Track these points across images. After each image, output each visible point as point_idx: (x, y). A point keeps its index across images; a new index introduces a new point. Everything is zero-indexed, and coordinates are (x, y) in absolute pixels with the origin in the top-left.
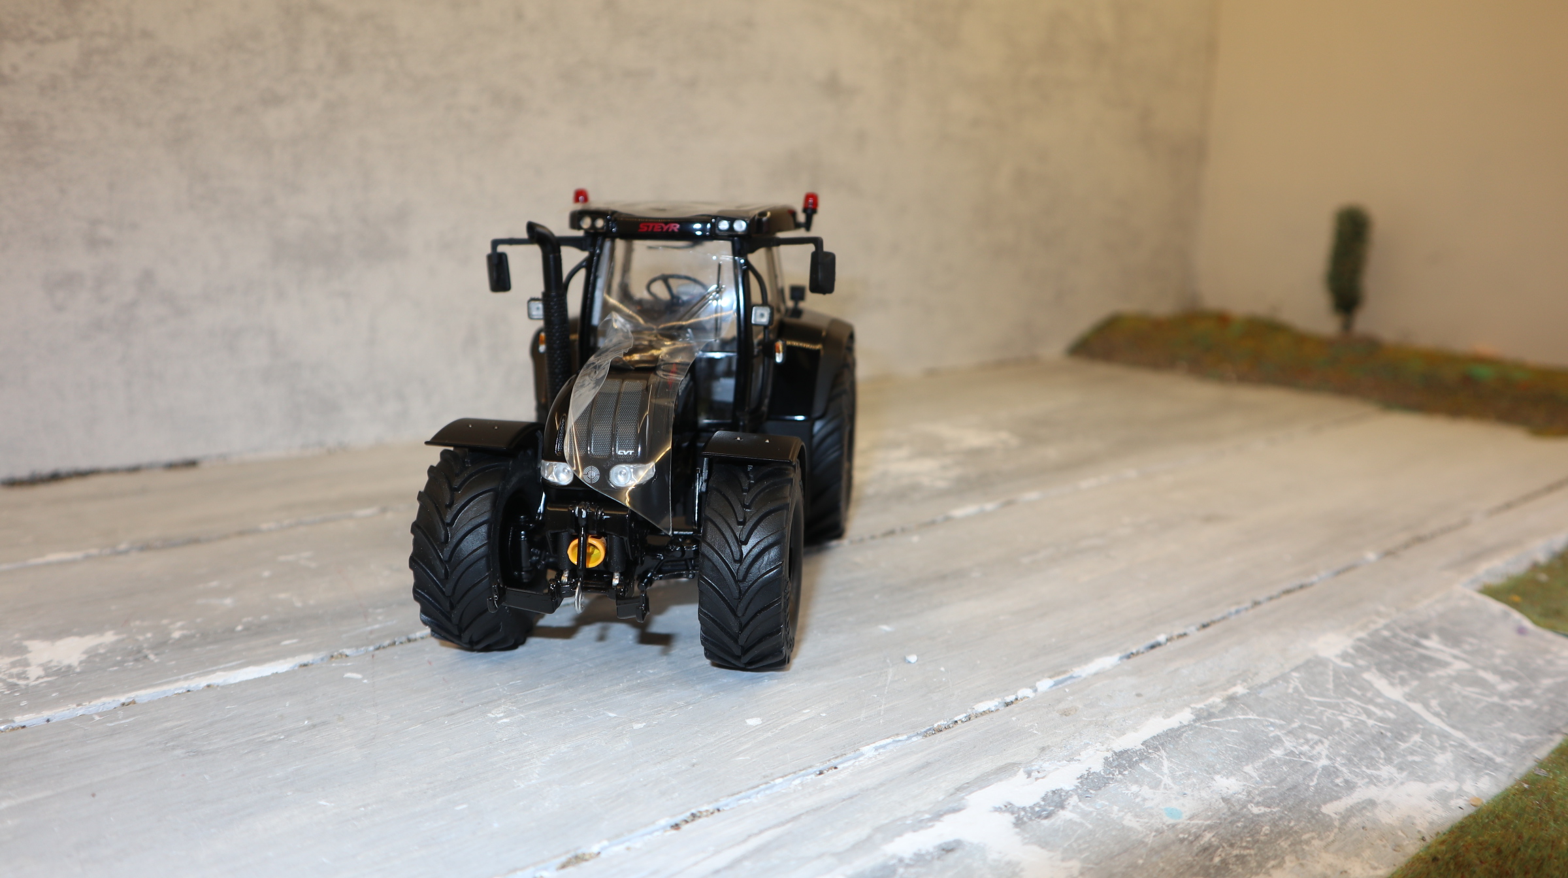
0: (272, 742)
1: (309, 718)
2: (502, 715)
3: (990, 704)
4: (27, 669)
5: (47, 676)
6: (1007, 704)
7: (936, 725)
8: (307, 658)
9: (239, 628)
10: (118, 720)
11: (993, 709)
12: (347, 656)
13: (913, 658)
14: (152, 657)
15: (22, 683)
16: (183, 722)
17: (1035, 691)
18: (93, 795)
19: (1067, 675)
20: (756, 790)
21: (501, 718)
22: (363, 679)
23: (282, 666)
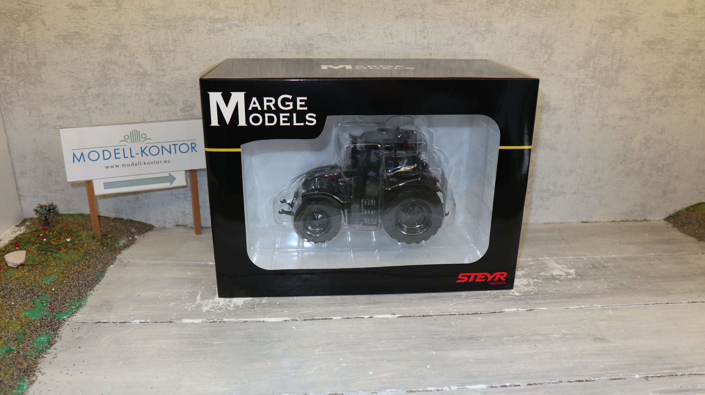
0: (268, 343)
1: (278, 338)
2: (317, 351)
3: (432, 389)
4: (231, 304)
5: (234, 308)
6: (438, 390)
7: (412, 390)
8: (287, 319)
9: (278, 303)
10: (242, 326)
11: (433, 390)
12: (297, 320)
13: (428, 367)
14: (256, 308)
15: (228, 308)
16: (254, 331)
17: (450, 389)
18: (230, 346)
19: (464, 387)
20: (354, 392)
21: (317, 352)
22: (295, 329)
23: (280, 319)
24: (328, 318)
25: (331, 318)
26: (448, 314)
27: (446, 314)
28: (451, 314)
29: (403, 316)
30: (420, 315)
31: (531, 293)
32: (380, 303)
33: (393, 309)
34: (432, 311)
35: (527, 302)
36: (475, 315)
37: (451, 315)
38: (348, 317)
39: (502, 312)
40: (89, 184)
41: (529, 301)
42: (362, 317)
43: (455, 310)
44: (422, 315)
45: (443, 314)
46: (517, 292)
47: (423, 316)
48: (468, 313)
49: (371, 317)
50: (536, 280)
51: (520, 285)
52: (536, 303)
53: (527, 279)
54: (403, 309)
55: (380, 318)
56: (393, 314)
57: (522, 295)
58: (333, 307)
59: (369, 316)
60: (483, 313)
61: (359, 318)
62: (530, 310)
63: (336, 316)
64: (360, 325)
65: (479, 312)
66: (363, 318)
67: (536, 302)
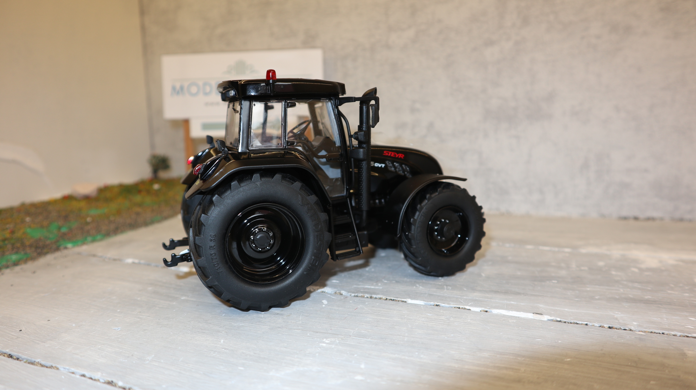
24: (399, 299)
25: (405, 300)
26: (678, 334)
27: (672, 333)
29: (559, 320)
30: (602, 324)
32: (519, 294)
33: (542, 306)
34: (635, 323)
38: (438, 304)
40: (186, 123)
42: (468, 307)
44: (606, 326)
45: (665, 332)
49: (486, 311)
54: (566, 310)
55: (504, 316)
56: (536, 313)
58: (421, 287)
59: (483, 309)
61: (459, 308)
63: (417, 299)
64: (452, 319)
66: (469, 310)
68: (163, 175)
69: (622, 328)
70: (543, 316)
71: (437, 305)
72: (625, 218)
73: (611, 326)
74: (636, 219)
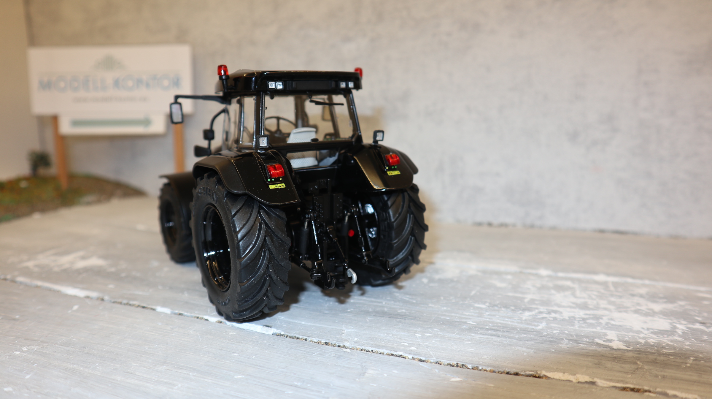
26: (386, 351)
27: (381, 351)
28: (395, 353)
29: (282, 333)
30: (320, 340)
31: (665, 351)
34: (356, 340)
35: (637, 369)
36: (455, 368)
37: (392, 355)
38: (181, 312)
39: (539, 377)
40: (55, 119)
41: (646, 367)
43: (413, 348)
44: (323, 341)
45: (375, 350)
46: (619, 340)
47: (326, 344)
48: (438, 360)
50: (698, 326)
51: (643, 328)
52: (664, 377)
53: (670, 321)
56: (268, 326)
57: (630, 350)
60: (480, 368)
62: (633, 390)
65: (470, 364)
66: (207, 320)
67: (665, 374)
68: (42, 171)
69: (337, 344)
70: (271, 329)
71: (180, 314)
72: (480, 224)
73: (327, 342)
74: (490, 224)
